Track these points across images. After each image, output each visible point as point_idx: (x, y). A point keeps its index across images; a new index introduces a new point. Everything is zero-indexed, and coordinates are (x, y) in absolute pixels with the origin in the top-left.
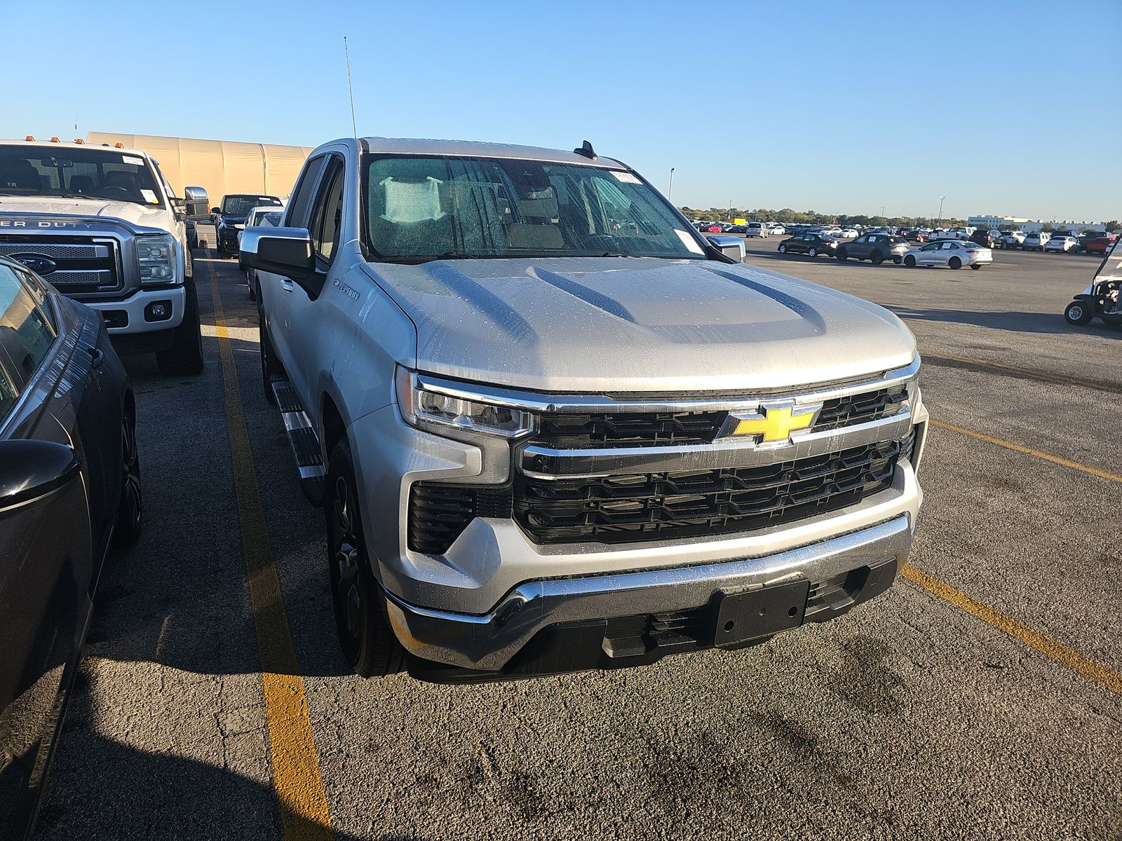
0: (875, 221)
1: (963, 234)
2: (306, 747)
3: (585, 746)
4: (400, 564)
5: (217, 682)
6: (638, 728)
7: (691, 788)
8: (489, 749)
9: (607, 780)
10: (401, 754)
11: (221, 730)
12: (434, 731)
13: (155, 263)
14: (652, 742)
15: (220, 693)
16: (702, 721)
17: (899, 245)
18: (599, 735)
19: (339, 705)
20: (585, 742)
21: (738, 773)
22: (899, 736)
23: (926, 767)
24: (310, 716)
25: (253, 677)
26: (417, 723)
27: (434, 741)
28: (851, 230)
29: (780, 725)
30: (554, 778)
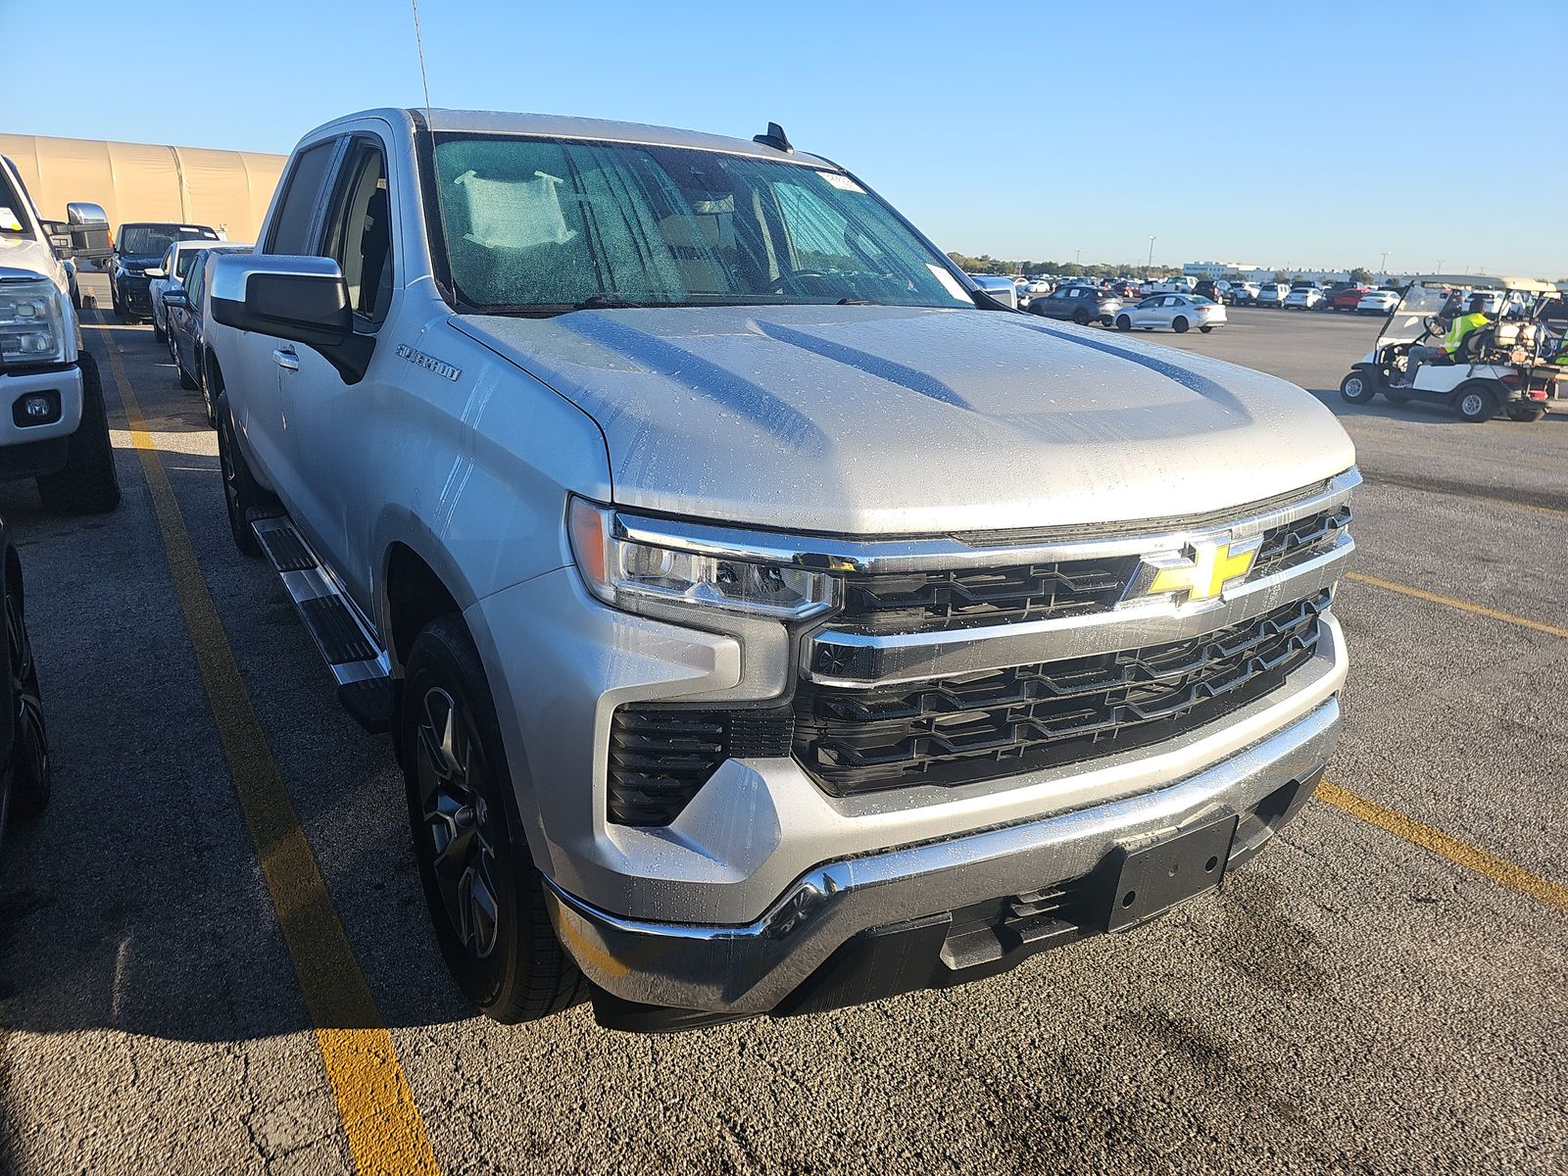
0: (1067, 269)
1: (1184, 287)
2: (420, 1162)
3: (888, 1101)
4: (595, 851)
5: (235, 1056)
6: (961, 1060)
7: (1068, 1154)
8: (735, 1126)
9: (937, 1157)
10: (590, 1155)
11: (259, 1146)
12: (637, 1104)
13: (26, 329)
14: (989, 1081)
15: (245, 1077)
16: (1054, 1036)
17: (1108, 301)
18: (905, 1078)
19: (463, 1075)
20: (886, 1094)
21: (1130, 1118)
22: (1338, 1027)
23: (1389, 1073)
24: (416, 1103)
25: (299, 1040)
26: (604, 1092)
27: (641, 1122)
28: (1039, 281)
29: (1167, 1029)
30: (853, 1165)
